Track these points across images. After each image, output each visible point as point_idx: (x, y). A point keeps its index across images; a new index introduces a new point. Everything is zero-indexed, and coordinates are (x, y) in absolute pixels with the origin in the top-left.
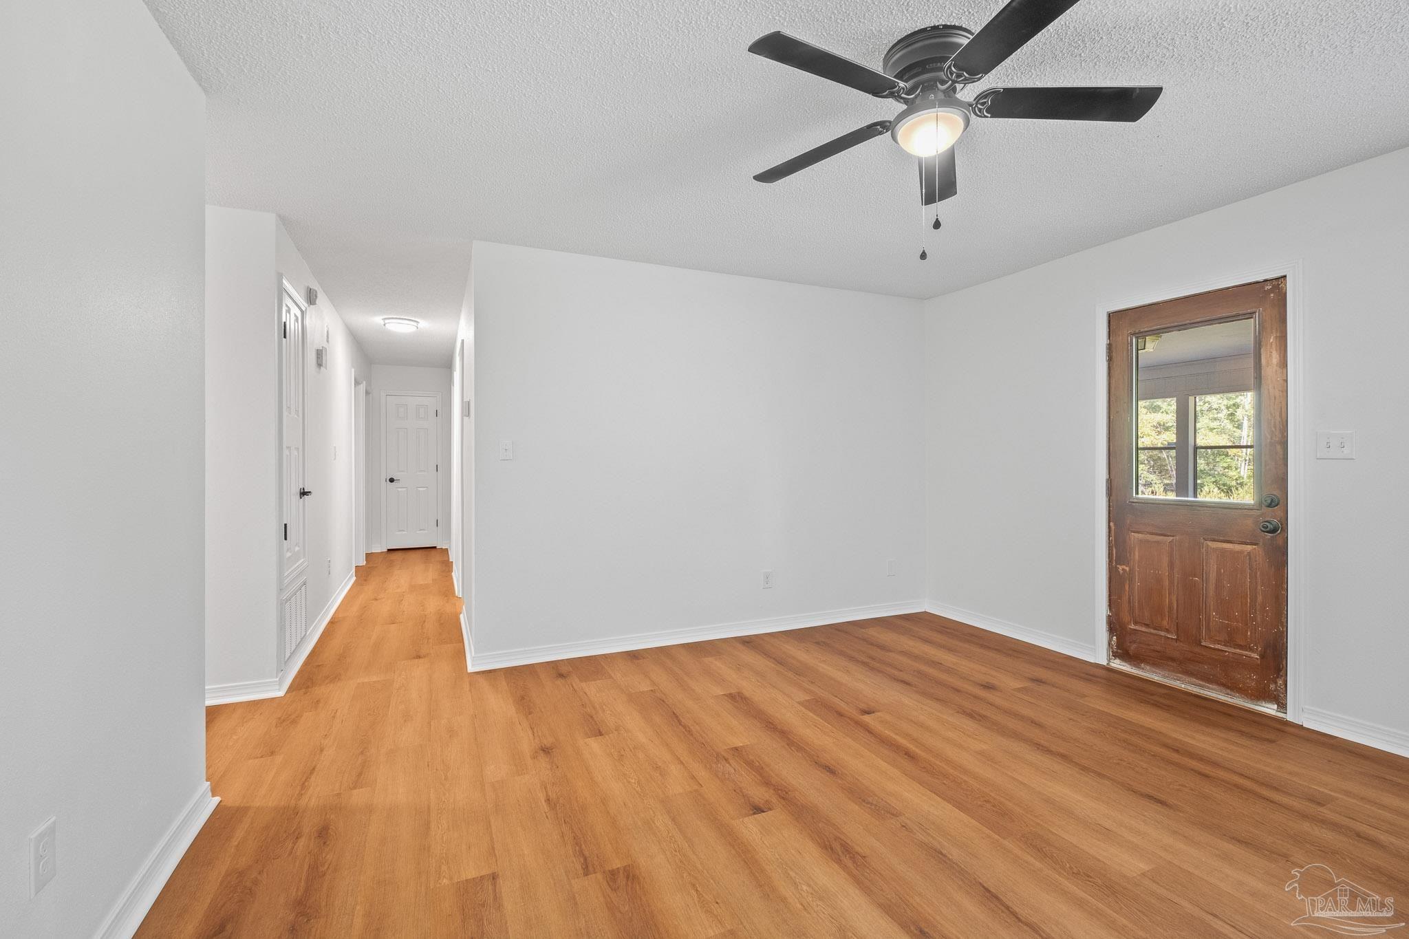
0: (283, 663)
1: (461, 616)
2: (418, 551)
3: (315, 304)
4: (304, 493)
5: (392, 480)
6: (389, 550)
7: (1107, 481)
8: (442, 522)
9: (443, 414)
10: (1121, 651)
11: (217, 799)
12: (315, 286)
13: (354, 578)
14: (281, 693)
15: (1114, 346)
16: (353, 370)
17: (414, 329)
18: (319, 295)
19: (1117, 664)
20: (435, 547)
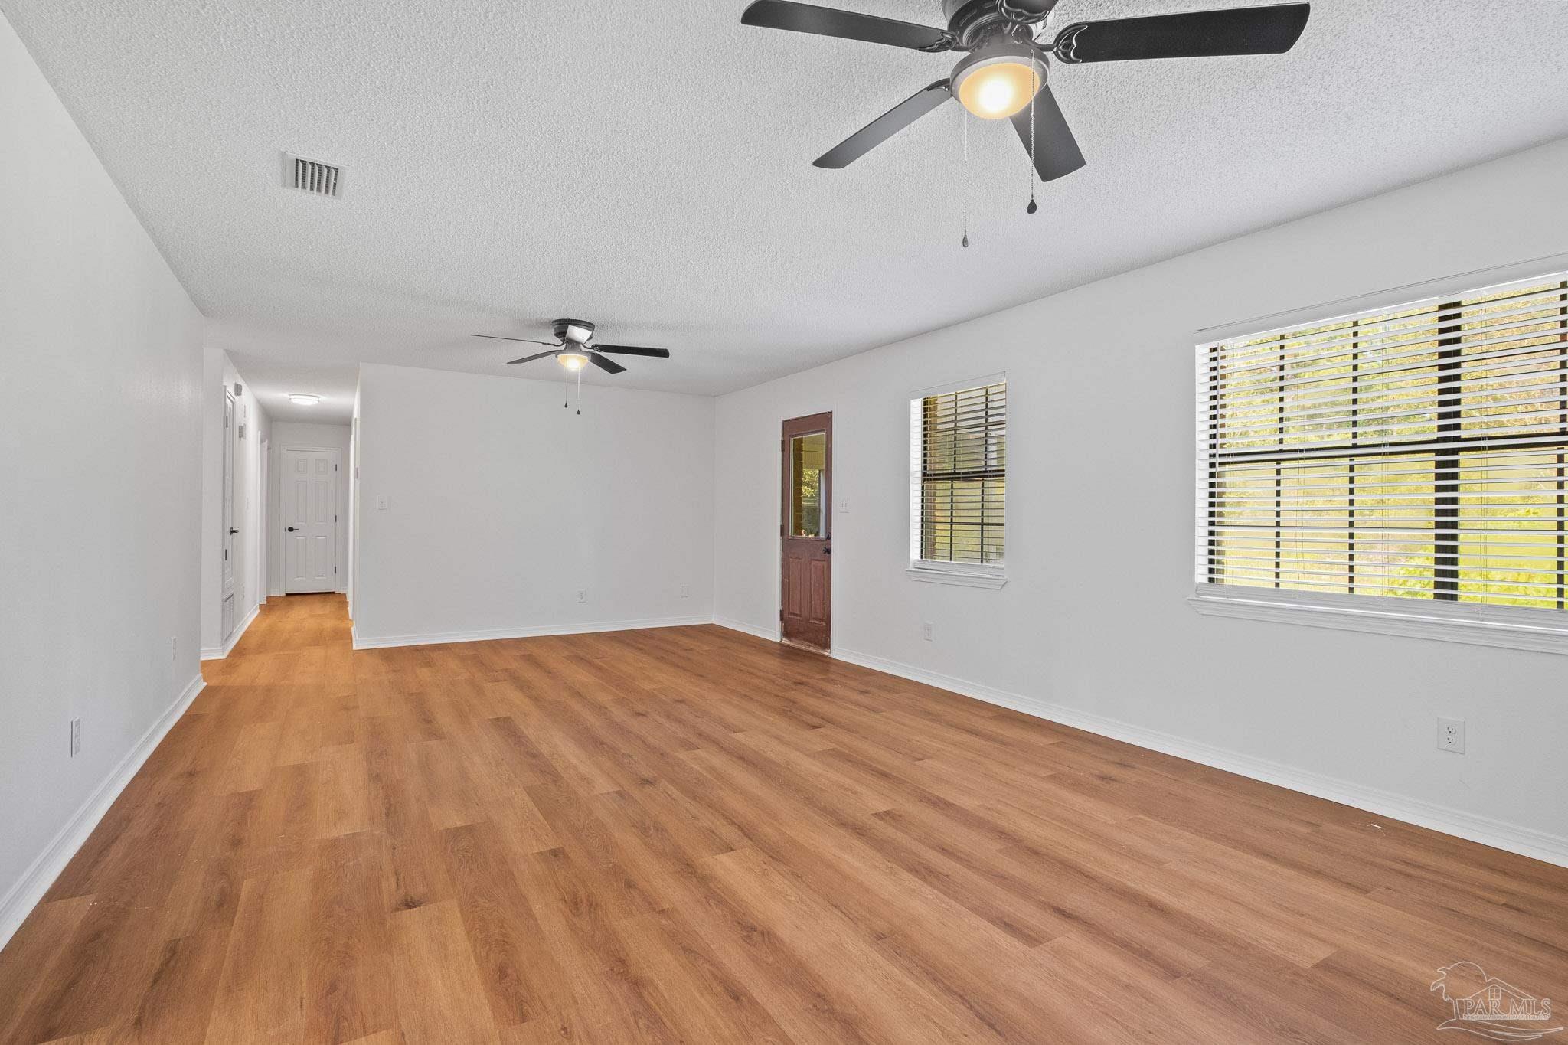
0: (226, 639)
1: (352, 628)
2: (315, 596)
3: (240, 394)
4: (232, 532)
5: (291, 529)
6: (287, 595)
7: (781, 526)
8: (339, 570)
9: (340, 467)
10: (786, 634)
11: (205, 684)
12: (241, 382)
13: (258, 611)
14: (225, 658)
15: (786, 442)
16: (260, 432)
17: (317, 402)
18: (244, 389)
19: (785, 641)
20: (333, 593)
